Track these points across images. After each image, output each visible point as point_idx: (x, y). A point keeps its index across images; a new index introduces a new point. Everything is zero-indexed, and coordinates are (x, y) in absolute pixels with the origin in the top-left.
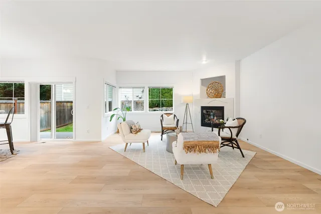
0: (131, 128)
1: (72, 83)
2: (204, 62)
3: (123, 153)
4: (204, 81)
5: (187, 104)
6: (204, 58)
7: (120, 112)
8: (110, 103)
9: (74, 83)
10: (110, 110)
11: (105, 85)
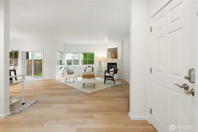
0: (68, 72)
1: (41, 51)
2: (106, 41)
3: (65, 83)
4: (109, 50)
5: (100, 62)
6: (106, 39)
7: (66, 66)
8: (61, 61)
9: (43, 51)
10: (61, 64)
11: (58, 52)
